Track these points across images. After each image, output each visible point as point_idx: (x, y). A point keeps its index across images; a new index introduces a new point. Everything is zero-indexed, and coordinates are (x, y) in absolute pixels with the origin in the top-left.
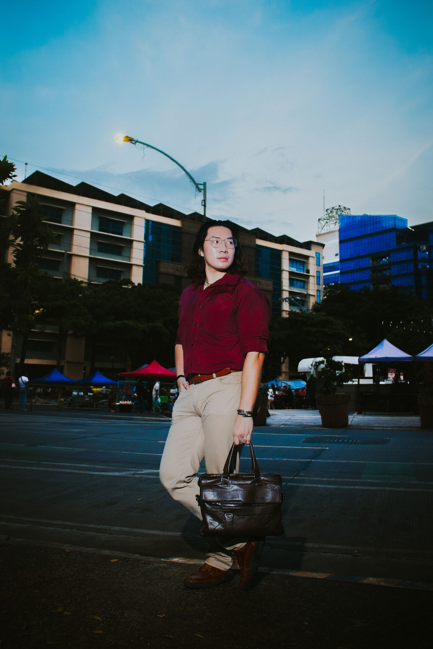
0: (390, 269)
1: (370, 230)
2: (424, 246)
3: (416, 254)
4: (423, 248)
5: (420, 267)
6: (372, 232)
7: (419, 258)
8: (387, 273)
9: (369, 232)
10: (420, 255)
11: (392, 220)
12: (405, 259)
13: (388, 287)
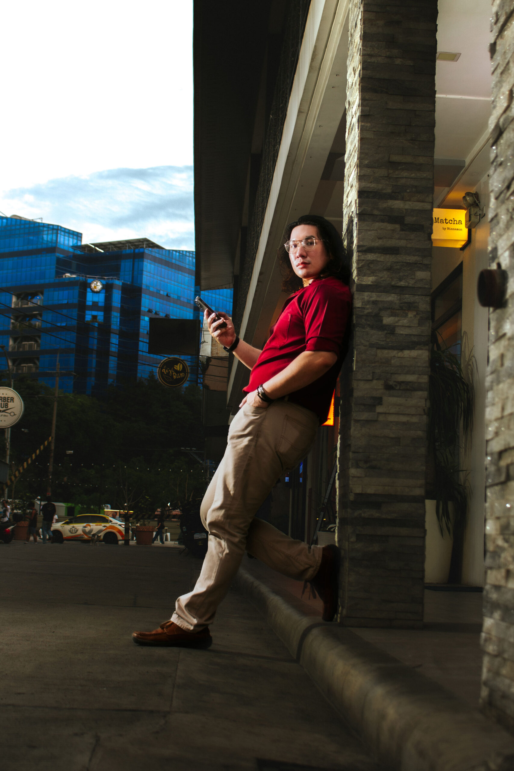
0: (41, 315)
1: (17, 245)
2: (99, 284)
3: (83, 295)
4: (95, 287)
5: (88, 318)
6: (21, 248)
7: (89, 303)
8: (37, 323)
9: (16, 249)
10: (90, 298)
11: (52, 234)
12: (65, 302)
13: (36, 346)
